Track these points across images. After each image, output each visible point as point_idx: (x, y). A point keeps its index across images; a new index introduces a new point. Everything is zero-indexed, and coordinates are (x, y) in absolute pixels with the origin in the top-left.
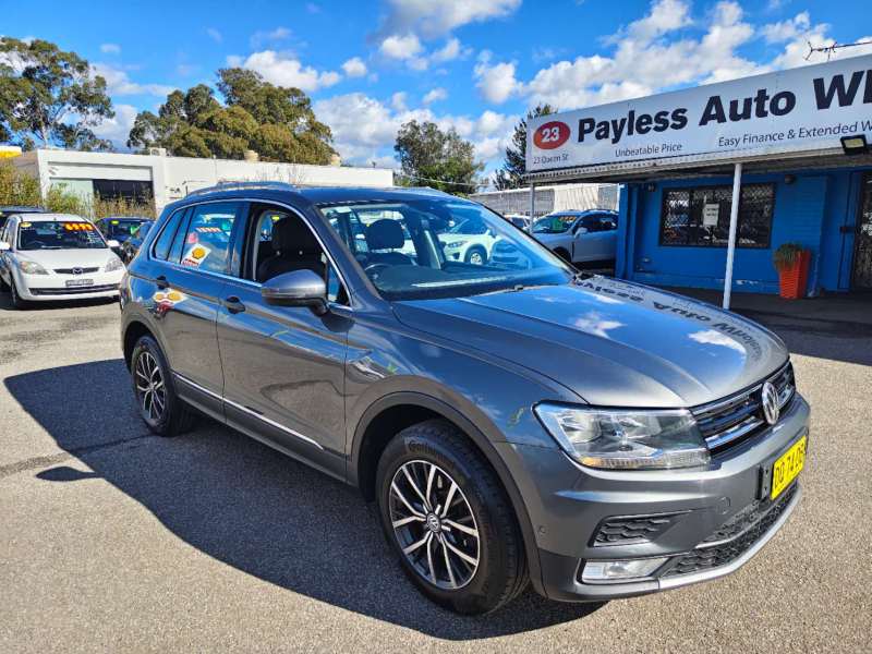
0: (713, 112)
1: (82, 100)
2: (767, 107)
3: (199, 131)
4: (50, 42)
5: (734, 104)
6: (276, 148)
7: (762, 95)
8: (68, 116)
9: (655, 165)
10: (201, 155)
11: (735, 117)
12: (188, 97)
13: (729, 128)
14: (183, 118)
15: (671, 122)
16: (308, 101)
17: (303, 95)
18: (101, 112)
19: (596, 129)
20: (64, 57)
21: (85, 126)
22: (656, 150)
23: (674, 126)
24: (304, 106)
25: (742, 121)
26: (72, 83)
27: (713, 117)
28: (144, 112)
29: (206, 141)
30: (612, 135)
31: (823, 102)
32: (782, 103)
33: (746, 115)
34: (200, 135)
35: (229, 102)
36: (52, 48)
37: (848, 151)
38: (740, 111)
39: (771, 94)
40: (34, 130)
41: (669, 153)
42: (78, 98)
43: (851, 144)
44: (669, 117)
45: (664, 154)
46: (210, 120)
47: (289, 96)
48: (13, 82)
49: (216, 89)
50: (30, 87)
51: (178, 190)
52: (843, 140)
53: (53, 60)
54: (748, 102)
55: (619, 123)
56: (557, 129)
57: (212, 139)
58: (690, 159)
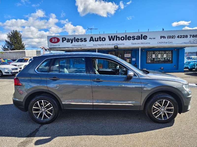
0: (92, 39)
2: (101, 40)
5: (95, 38)
7: (100, 38)
9: (81, 48)
11: (96, 41)
13: (95, 43)
15: (84, 40)
19: (66, 40)
22: (81, 46)
23: (84, 41)
25: (97, 42)
27: (92, 40)
30: (71, 42)
31: (110, 40)
32: (104, 39)
33: (98, 41)
37: (115, 48)
38: (97, 40)
39: (102, 37)
41: (84, 46)
43: (115, 47)
44: (83, 39)
45: (83, 46)
52: (115, 46)
54: (98, 38)
55: (72, 39)
56: (56, 39)
58: (89, 48)
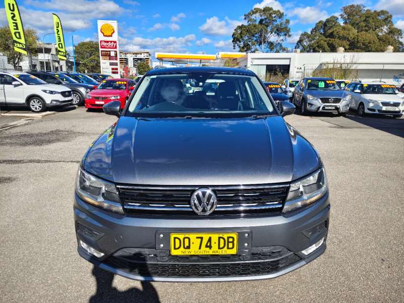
1: (278, 31)
3: (326, 39)
4: (270, 7)
6: (364, 44)
8: (273, 38)
10: (324, 51)
12: (325, 23)
14: (321, 34)
16: (391, 16)
17: (388, 13)
18: (285, 35)
20: (275, 12)
21: (279, 42)
24: (388, 20)
26: (276, 23)
28: (305, 32)
29: (328, 44)
34: (325, 41)
35: (345, 23)
36: (271, 9)
40: (259, 45)
42: (277, 30)
46: (332, 33)
47: (379, 15)
48: (255, 26)
49: (340, 17)
50: (260, 27)
51: (301, 68)
53: (270, 15)
57: (330, 42)
